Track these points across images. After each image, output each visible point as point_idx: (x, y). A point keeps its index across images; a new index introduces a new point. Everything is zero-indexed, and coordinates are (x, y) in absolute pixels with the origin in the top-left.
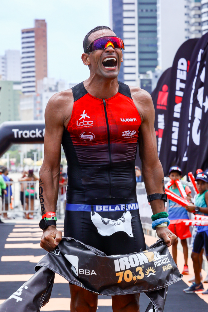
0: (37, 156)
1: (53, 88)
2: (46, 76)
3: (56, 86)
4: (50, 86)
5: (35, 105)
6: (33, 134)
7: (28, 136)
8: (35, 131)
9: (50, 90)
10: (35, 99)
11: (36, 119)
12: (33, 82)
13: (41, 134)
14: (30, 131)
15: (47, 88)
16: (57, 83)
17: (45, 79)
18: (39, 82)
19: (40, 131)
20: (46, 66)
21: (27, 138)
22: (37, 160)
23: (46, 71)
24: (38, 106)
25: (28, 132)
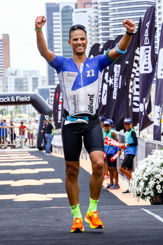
0: (5, 113)
1: (14, 74)
2: (9, 66)
3: (16, 72)
4: (12, 72)
5: (4, 84)
6: (5, 100)
7: (3, 101)
8: (7, 98)
9: (12, 74)
10: (3, 80)
11: (4, 91)
12: (2, 70)
13: (10, 100)
14: (4, 98)
15: (10, 73)
16: (16, 71)
17: (9, 68)
18: (5, 70)
19: (10, 98)
20: (9, 61)
21: (2, 102)
22: (5, 115)
23: (9, 64)
24: (5, 84)
25: (2, 99)
